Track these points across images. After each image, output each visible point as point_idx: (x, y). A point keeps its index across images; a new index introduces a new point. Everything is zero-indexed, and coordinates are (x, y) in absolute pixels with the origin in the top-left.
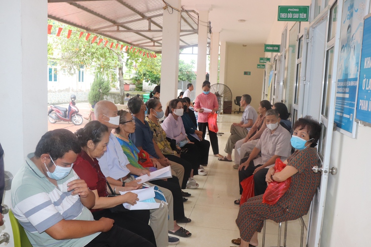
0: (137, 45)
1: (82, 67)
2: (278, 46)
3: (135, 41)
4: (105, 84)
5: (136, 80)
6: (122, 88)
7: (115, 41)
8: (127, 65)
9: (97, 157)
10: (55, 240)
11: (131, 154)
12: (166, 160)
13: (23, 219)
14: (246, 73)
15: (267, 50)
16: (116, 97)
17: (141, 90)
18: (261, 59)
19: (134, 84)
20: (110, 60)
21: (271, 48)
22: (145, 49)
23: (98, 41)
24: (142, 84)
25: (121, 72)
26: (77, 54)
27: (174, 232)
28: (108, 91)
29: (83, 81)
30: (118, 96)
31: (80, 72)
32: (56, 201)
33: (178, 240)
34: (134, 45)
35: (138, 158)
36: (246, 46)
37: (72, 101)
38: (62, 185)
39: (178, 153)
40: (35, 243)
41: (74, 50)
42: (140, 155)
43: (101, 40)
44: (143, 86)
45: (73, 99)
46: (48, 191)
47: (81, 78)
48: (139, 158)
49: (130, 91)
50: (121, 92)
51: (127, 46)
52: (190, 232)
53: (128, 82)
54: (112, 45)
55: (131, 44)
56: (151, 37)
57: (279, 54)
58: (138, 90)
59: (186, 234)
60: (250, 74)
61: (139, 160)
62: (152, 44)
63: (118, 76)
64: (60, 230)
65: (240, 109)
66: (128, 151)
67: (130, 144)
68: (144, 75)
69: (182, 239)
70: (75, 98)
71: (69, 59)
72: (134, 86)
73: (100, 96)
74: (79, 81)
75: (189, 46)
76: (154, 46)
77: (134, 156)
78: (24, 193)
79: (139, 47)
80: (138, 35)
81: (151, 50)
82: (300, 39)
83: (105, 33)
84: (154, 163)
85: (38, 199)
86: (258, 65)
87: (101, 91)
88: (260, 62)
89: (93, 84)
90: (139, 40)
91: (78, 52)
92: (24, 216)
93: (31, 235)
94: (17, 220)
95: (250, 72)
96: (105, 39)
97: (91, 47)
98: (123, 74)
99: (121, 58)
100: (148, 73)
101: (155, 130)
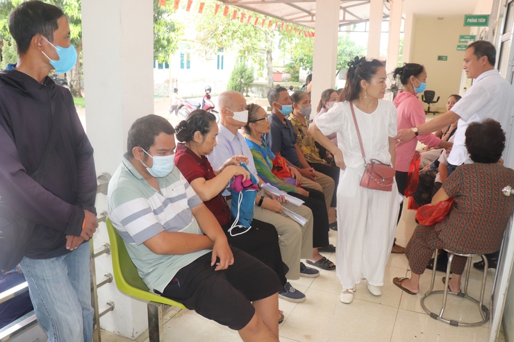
0: (290, 21)
1: (221, 49)
2: (486, 17)
3: (287, 15)
4: (248, 72)
5: (291, 67)
6: (271, 77)
7: (263, 16)
8: (280, 47)
9: (206, 154)
10: (155, 255)
11: (263, 161)
12: (311, 171)
13: (120, 228)
14: (440, 58)
15: (467, 24)
16: (264, 89)
17: (298, 81)
18: (462, 37)
19: (288, 73)
20: (255, 41)
21: (475, 21)
22: (301, 25)
23: (240, 16)
24: (298, 72)
25: (269, 56)
26: (213, 34)
27: (314, 262)
28: (251, 82)
29: (222, 68)
30: (267, 88)
31: (218, 56)
32: (155, 208)
33: (317, 272)
34: (286, 21)
35: (272, 166)
36: (442, 19)
37: (207, 94)
38: (165, 189)
39: (328, 162)
40: (134, 257)
41: (209, 29)
42: (275, 162)
43: (243, 15)
44: (300, 75)
45: (208, 92)
46: (147, 196)
47: (220, 64)
48: (274, 165)
49: (283, 81)
50: (270, 83)
51: (277, 23)
52: (335, 264)
53: (280, 70)
54: (257, 20)
55: (281, 19)
56: (308, 9)
57: (487, 28)
58: (293, 81)
59: (330, 266)
60: (446, 60)
61: (274, 168)
62: (310, 18)
63: (265, 62)
64: (160, 244)
65: (429, 108)
66: (259, 157)
67: (263, 147)
68: (301, 60)
69: (322, 272)
70: (210, 90)
71: (204, 40)
72: (288, 76)
73: (241, 88)
74: (218, 68)
75: (361, 21)
76: (312, 21)
77: (267, 163)
78: (120, 197)
79: (293, 23)
80: (290, 7)
81: (309, 27)
82: (509, 4)
83: (248, 5)
84: (292, 172)
85: (136, 205)
86: (459, 46)
87: (242, 80)
88: (460, 42)
89: (233, 73)
90: (293, 14)
91: (216, 30)
92: (120, 224)
93: (130, 246)
94: (115, 229)
95: (446, 57)
96: (248, 13)
97: (231, 24)
98: (271, 59)
99: (269, 38)
100: (306, 58)
101: (300, 130)
